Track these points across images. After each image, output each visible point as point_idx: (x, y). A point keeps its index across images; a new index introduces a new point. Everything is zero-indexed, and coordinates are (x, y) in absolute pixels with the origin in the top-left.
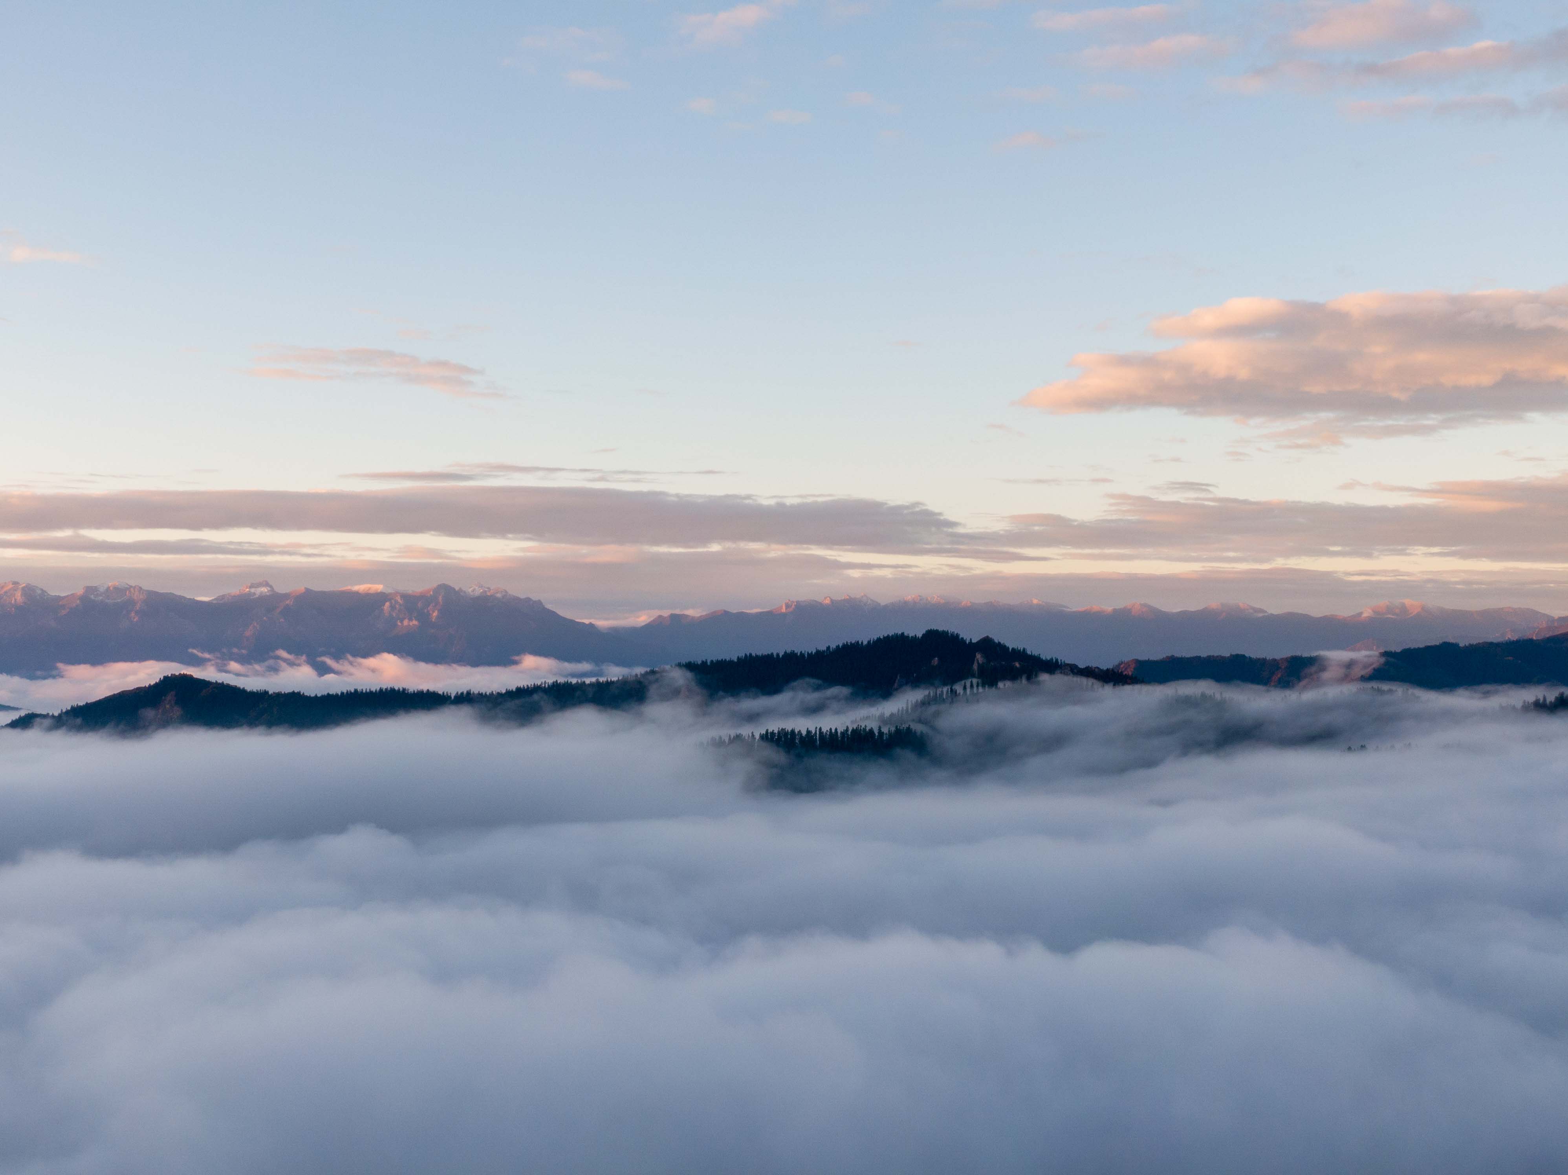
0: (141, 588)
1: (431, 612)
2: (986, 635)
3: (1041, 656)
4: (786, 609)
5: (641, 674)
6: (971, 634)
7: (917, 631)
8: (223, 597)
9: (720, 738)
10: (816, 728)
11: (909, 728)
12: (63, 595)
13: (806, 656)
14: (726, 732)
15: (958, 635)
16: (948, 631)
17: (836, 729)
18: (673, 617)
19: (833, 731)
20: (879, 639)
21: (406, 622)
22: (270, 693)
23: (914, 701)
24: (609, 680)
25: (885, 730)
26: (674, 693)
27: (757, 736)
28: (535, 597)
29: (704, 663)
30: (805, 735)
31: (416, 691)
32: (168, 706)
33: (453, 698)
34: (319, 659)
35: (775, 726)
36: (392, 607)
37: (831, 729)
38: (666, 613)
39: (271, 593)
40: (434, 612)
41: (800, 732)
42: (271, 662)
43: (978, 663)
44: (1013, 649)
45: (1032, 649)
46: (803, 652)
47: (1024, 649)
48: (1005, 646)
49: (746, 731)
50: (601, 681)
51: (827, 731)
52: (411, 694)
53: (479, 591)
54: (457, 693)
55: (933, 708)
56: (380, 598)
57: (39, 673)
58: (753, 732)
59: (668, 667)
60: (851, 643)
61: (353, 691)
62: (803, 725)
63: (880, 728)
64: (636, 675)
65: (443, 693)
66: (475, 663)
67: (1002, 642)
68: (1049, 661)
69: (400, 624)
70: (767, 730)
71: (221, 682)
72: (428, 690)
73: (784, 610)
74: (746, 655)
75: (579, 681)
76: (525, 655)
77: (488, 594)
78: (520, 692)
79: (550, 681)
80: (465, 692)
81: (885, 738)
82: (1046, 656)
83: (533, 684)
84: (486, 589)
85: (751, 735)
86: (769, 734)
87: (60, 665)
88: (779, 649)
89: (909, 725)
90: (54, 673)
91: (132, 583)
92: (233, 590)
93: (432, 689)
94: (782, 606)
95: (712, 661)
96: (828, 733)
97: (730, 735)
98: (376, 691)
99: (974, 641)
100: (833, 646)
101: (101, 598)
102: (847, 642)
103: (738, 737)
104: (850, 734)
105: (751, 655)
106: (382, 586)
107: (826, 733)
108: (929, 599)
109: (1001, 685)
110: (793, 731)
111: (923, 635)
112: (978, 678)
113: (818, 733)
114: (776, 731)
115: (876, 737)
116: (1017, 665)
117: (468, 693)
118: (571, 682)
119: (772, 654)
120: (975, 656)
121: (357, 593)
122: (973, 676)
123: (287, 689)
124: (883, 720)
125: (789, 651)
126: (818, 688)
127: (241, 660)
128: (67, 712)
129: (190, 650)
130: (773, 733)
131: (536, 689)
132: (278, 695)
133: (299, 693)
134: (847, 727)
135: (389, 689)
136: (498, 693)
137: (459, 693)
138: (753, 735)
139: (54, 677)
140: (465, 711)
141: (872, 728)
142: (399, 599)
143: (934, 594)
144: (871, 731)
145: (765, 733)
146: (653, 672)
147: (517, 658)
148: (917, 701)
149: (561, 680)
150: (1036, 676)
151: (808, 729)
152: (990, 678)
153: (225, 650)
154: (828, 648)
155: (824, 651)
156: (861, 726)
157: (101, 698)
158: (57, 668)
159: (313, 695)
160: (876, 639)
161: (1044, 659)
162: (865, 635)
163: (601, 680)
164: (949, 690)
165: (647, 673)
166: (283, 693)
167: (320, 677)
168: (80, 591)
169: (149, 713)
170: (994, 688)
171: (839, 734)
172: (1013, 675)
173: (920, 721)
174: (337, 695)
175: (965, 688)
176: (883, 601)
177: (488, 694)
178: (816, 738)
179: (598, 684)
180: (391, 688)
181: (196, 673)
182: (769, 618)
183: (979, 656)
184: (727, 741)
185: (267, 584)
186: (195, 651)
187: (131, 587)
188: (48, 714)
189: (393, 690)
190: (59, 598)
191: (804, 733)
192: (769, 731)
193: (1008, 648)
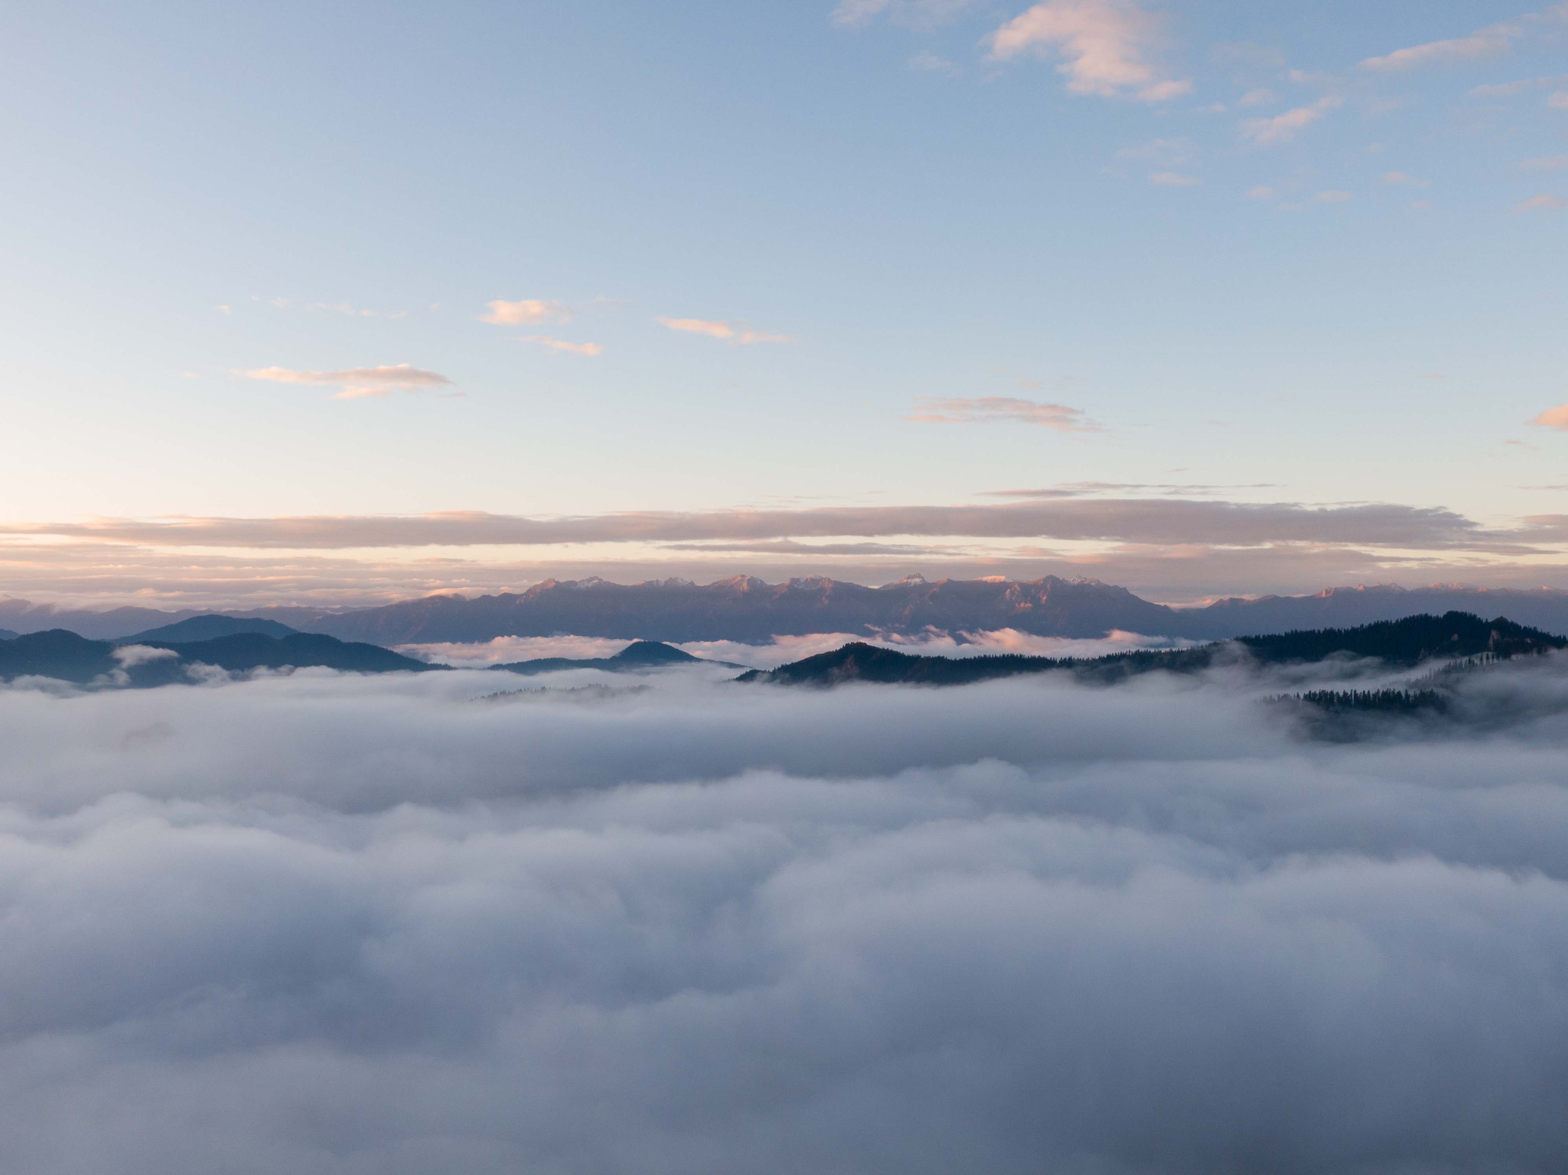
0: (829, 579)
1: (1041, 597)
2: (1499, 616)
3: (1550, 634)
4: (1326, 594)
5: (1206, 646)
6: (1488, 615)
7: (1438, 611)
8: (888, 586)
9: (1271, 697)
10: (1352, 690)
11: (1432, 692)
12: (775, 585)
13: (1343, 631)
14: (1276, 692)
15: (1475, 616)
16: (1466, 612)
17: (1369, 692)
18: (1231, 599)
19: (1366, 693)
20: (1406, 619)
21: (1022, 605)
22: (922, 657)
23: (1436, 669)
24: (1180, 650)
25: (1411, 693)
26: (1234, 661)
27: (1302, 696)
28: (1121, 585)
29: (1257, 638)
30: (1343, 696)
31: (1030, 657)
32: (849, 666)
33: (1058, 663)
34: (958, 632)
35: (1317, 688)
36: (1012, 593)
37: (1364, 692)
38: (1226, 598)
39: (922, 583)
40: (1043, 596)
41: (1338, 693)
42: (923, 634)
43: (1494, 639)
44: (1525, 628)
45: (1542, 628)
46: (1341, 629)
47: (1535, 628)
48: (1518, 625)
49: (1292, 692)
50: (1174, 651)
51: (1361, 693)
52: (1026, 659)
53: (1077, 581)
54: (1062, 658)
55: (1453, 676)
56: (1001, 587)
57: (759, 641)
58: (1298, 693)
59: (1227, 640)
60: (1381, 622)
61: (983, 656)
62: (1341, 688)
63: (1406, 691)
64: (1202, 646)
65: (1051, 659)
66: (1075, 636)
67: (1515, 622)
68: (1557, 637)
69: (1017, 606)
70: (1310, 691)
71: (886, 648)
72: (1039, 656)
73: (1324, 595)
74: (1292, 631)
75: (1157, 651)
76: (1114, 630)
77: (1086, 583)
78: (1110, 659)
79: (1134, 650)
80: (1067, 658)
81: (1411, 700)
82: (1555, 633)
83: (1120, 652)
84: (1084, 580)
85: (1296, 695)
86: (1312, 695)
87: (774, 636)
88: (1320, 626)
89: (1432, 689)
90: (770, 641)
91: (824, 576)
92: (895, 581)
93: (1042, 656)
94: (1322, 592)
95: (1264, 636)
96: (1362, 695)
97: (1279, 695)
98: (1000, 656)
99: (1490, 620)
100: (1366, 624)
101: (802, 587)
102: (1378, 621)
103: (1286, 696)
104: (1380, 695)
105: (1296, 631)
106: (1004, 577)
107: (1360, 695)
108: (1450, 586)
109: (1514, 657)
110: (1332, 692)
111: (1445, 616)
112: (1492, 651)
113: (1353, 694)
114: (1318, 692)
115: (1403, 699)
116: (1529, 641)
117: (1070, 659)
118: (1150, 652)
119: (1314, 630)
120: (1490, 634)
121: (986, 582)
122: (1489, 650)
123: (934, 654)
124: (1413, 685)
125: (1328, 628)
126: (1352, 658)
127: (901, 632)
128: (779, 669)
129: (866, 625)
130: (1315, 694)
131: (1122, 657)
132: (928, 659)
133: (943, 657)
134: (1378, 690)
135: (1010, 655)
136: (1093, 659)
137: (1063, 659)
138: (1298, 696)
139: (769, 644)
140: (1067, 672)
141: (1399, 691)
142: (1017, 587)
143: (1455, 582)
144: (1399, 693)
145: (1308, 693)
146: (1215, 644)
147: (1107, 632)
148: (1439, 669)
149: (1142, 650)
150: (1546, 650)
151: (1344, 691)
152: (1504, 651)
153: (890, 625)
154: (1362, 626)
155: (1358, 629)
156: (1390, 690)
157: (802, 659)
158: (772, 638)
159: (953, 659)
160: (1403, 618)
161: (1553, 636)
162: (1394, 616)
163: (1174, 650)
164: (1468, 661)
165: (1210, 645)
166: (931, 657)
167: (958, 646)
168: (787, 582)
169: (835, 671)
170: (1507, 661)
171: (1371, 696)
172: (1525, 649)
173: (1442, 686)
174: (971, 659)
175: (1481, 660)
176: (1409, 588)
177: (1085, 659)
178: (1352, 699)
179: (1171, 652)
180: (1011, 654)
181: (868, 642)
182: (1311, 601)
183: (1494, 634)
184: (1276, 699)
185: (919, 576)
186: (869, 626)
187: (822, 578)
188: (765, 670)
189: (1012, 656)
190: (773, 587)
191: (1341, 694)
192: (1312, 692)
193: (1521, 627)
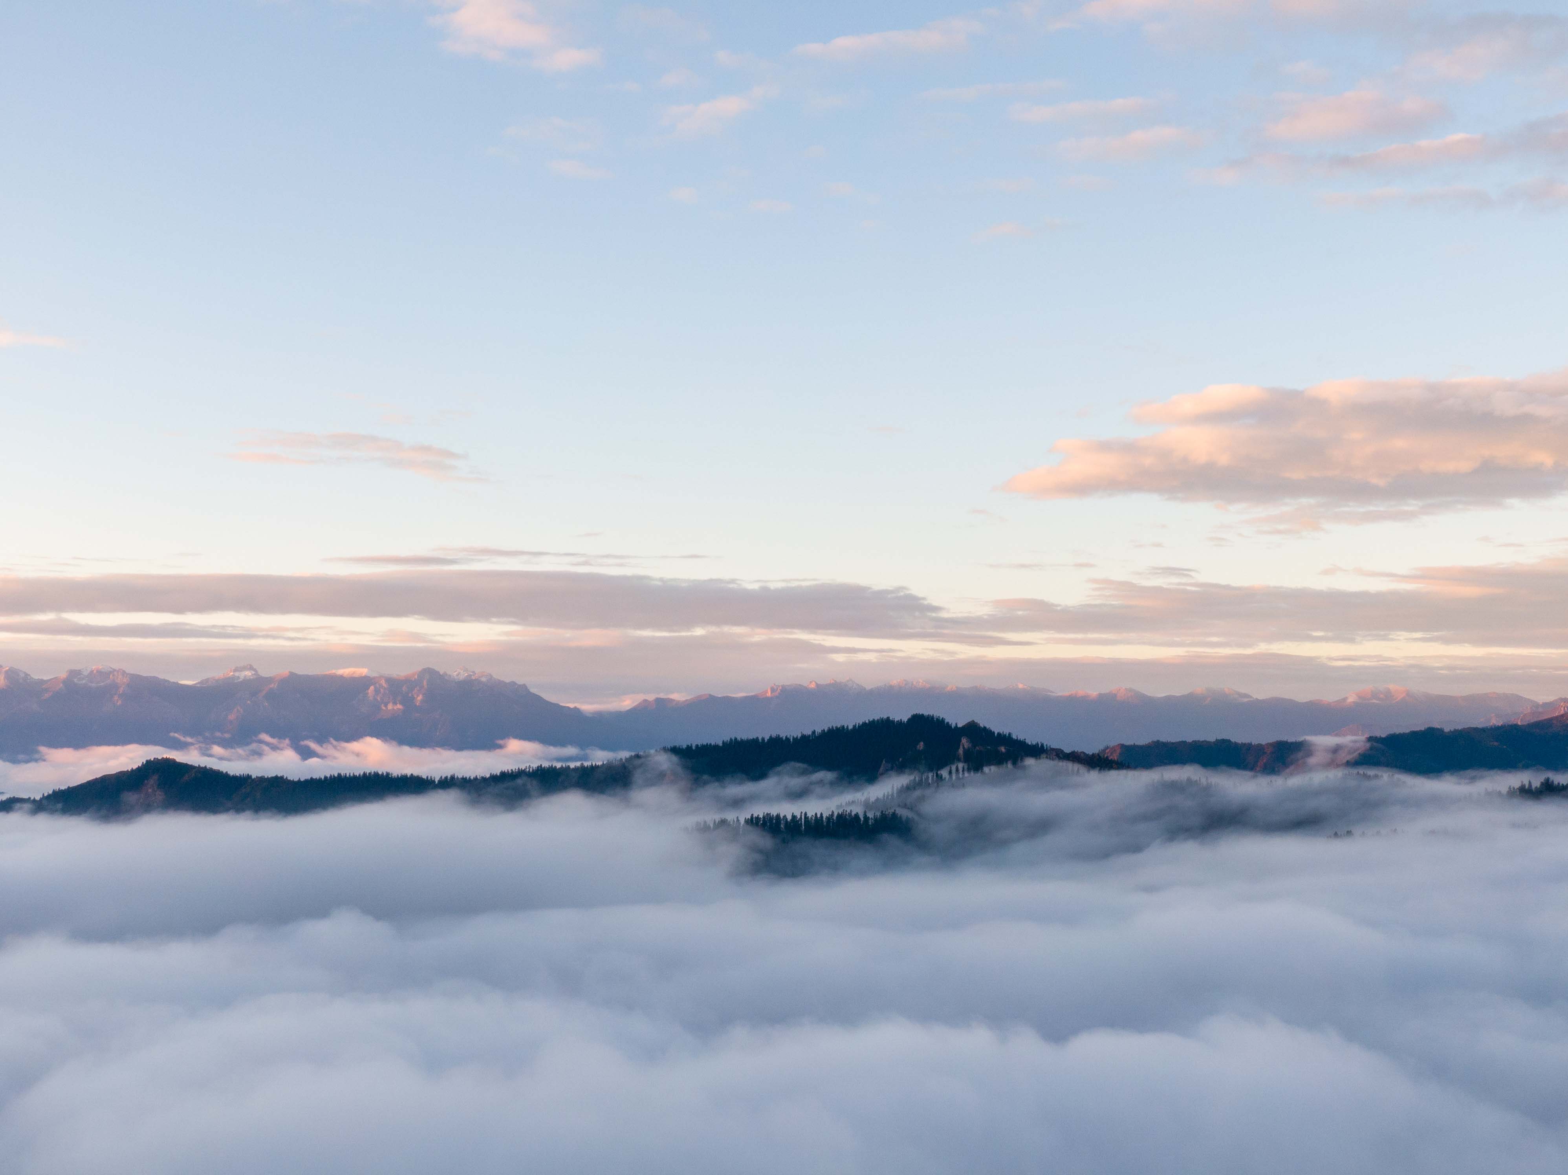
0: (124, 672)
1: (415, 696)
2: (971, 720)
3: (1027, 741)
4: (771, 693)
5: (626, 759)
6: (957, 719)
7: (902, 715)
8: (207, 680)
9: (705, 822)
10: (802, 813)
11: (894, 814)
12: (45, 678)
13: (791, 740)
14: (711, 817)
15: (943, 720)
16: (933, 716)
17: (821, 814)
18: (658, 700)
19: (819, 816)
20: (864, 724)
21: (390, 707)
22: (253, 778)
23: (900, 786)
24: (594, 765)
25: (870, 815)
26: (658, 779)
27: (742, 821)
28: (520, 681)
29: (689, 748)
30: (791, 820)
31: (400, 776)
32: (150, 790)
33: (437, 782)
34: (302, 743)
35: (759, 811)
36: (377, 691)
37: (816, 814)
38: (651, 697)
39: (255, 677)
40: (418, 696)
41: (785, 816)
42: (254, 746)
43: (964, 748)
44: (999, 734)
45: (1019, 733)
46: (788, 736)
47: (1010, 734)
48: (991, 731)
49: (730, 816)
50: (586, 766)
51: (812, 816)
52: (395, 778)
53: (463, 675)
54: (441, 777)
55: (918, 793)
56: (364, 683)
57: (21, 757)
58: (738, 817)
59: (652, 751)
60: (836, 727)
61: (336, 775)
62: (788, 810)
63: (865, 813)
64: (621, 759)
65: (427, 777)
66: (460, 746)
67: (987, 727)
68: (1034, 746)
69: (384, 708)
70: (752, 815)
71: (204, 766)
72: (412, 774)
73: (769, 694)
74: (731, 739)
75: (564, 766)
76: (509, 738)
77: (473, 678)
78: (504, 777)
79: (535, 765)
80: (449, 777)
81: (870, 823)
82: (1031, 740)
83: (517, 769)
84: (471, 674)
85: (735, 820)
86: (754, 819)
87: (43, 749)
88: (764, 733)
89: (895, 810)
90: (36, 756)
91: (116, 666)
92: (217, 674)
93: (415, 774)
94: (767, 690)
95: (697, 746)
96: (813, 818)
97: (715, 820)
98: (360, 775)
99: (960, 725)
100: (818, 730)
101: (84, 681)
102: (832, 727)
103: (723, 822)
104: (835, 819)
105: (736, 739)
106: (367, 670)
107: (811, 818)
108: (914, 683)
109: (986, 769)
110: (778, 816)
111: (909, 720)
112: (965, 762)
113: (803, 817)
114: (761, 816)
115: (862, 822)
116: (1003, 749)
117: (453, 777)
118: (555, 767)
119: (757, 738)
120: (961, 741)
121: (342, 676)
122: (959, 760)
123: (270, 774)
124: (867, 805)
125: (774, 735)
126: (804, 773)
127: (224, 744)
128: (49, 796)
129: (172, 734)
130: (758, 818)
131: (520, 773)
132: (261, 780)
133: (282, 777)
134: (833, 812)
135: (373, 773)
136: (482, 777)
137: (443, 778)
138: (738, 820)
139: (36, 761)
140: (450, 796)
141: (857, 813)
142: (383, 682)
143: (920, 678)
144: (857, 815)
145: (750, 818)
146: (638, 756)
147: (501, 742)
148: (903, 786)
149: (546, 764)
150: (1022, 760)
151: (793, 813)
152: (976, 763)
153: (207, 734)
154: (814, 732)
155: (809, 736)
156: (846, 811)
157: (83, 782)
158: (38, 752)
159: (296, 779)
160: (861, 723)
161: (1030, 744)
162: (851, 720)
163: (586, 764)
164: (935, 775)
165: (631, 758)
166: (266, 777)
167: (303, 761)
168: (63, 675)
169: (131, 797)
170: (979, 774)
171: (824, 819)
172: (999, 760)
173: (905, 806)
174: (320, 779)
175: (950, 773)
176: (869, 685)
177: (472, 778)
178: (801, 823)
179: (582, 767)
180: (374, 772)
181: (179, 757)
182: (753, 702)
183: (964, 741)
184: (712, 826)
185: (251, 668)
186: (176, 735)
187: (114, 670)
188: (30, 798)
189: (376, 775)
190: (42, 682)
191: (789, 818)
192: (754, 816)
193: (994, 733)
